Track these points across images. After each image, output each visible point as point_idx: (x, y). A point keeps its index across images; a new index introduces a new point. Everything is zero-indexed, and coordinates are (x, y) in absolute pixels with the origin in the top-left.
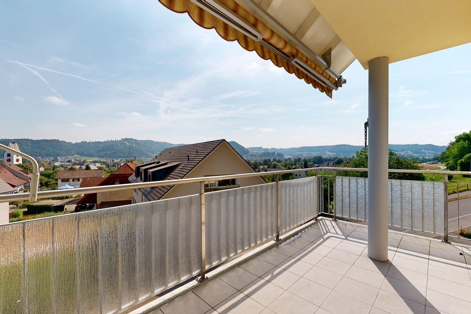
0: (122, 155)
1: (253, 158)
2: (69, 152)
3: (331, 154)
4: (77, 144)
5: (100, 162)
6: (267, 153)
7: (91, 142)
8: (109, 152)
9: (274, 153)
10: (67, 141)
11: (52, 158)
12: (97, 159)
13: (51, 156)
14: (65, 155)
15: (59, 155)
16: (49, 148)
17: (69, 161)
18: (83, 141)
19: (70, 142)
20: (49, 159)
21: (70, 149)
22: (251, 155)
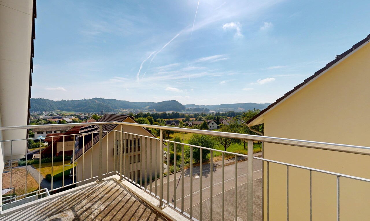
0: (93, 110)
1: (188, 112)
2: (52, 108)
3: (241, 109)
4: (58, 102)
5: (75, 115)
6: (198, 108)
7: (69, 100)
8: (83, 108)
9: (203, 108)
10: (51, 100)
11: (38, 112)
12: (73, 113)
13: (38, 111)
14: (49, 110)
15: (44, 110)
16: (37, 104)
17: (51, 115)
18: (63, 100)
19: (53, 101)
20: (36, 113)
21: (53, 106)
22: (187, 110)
